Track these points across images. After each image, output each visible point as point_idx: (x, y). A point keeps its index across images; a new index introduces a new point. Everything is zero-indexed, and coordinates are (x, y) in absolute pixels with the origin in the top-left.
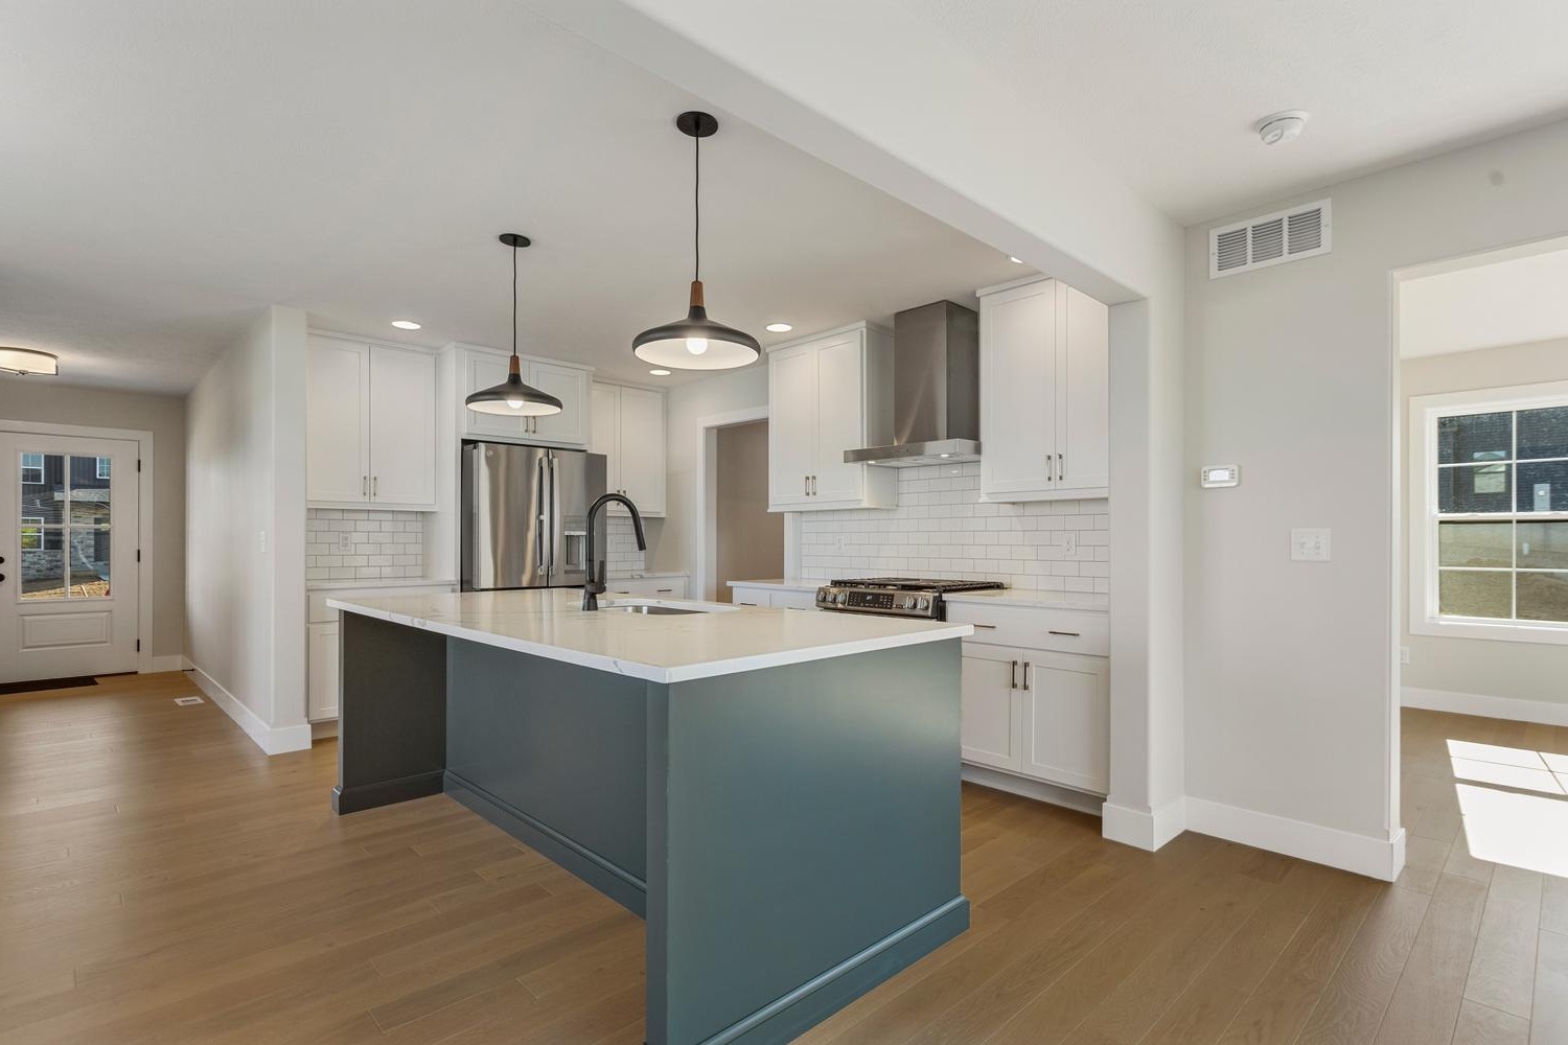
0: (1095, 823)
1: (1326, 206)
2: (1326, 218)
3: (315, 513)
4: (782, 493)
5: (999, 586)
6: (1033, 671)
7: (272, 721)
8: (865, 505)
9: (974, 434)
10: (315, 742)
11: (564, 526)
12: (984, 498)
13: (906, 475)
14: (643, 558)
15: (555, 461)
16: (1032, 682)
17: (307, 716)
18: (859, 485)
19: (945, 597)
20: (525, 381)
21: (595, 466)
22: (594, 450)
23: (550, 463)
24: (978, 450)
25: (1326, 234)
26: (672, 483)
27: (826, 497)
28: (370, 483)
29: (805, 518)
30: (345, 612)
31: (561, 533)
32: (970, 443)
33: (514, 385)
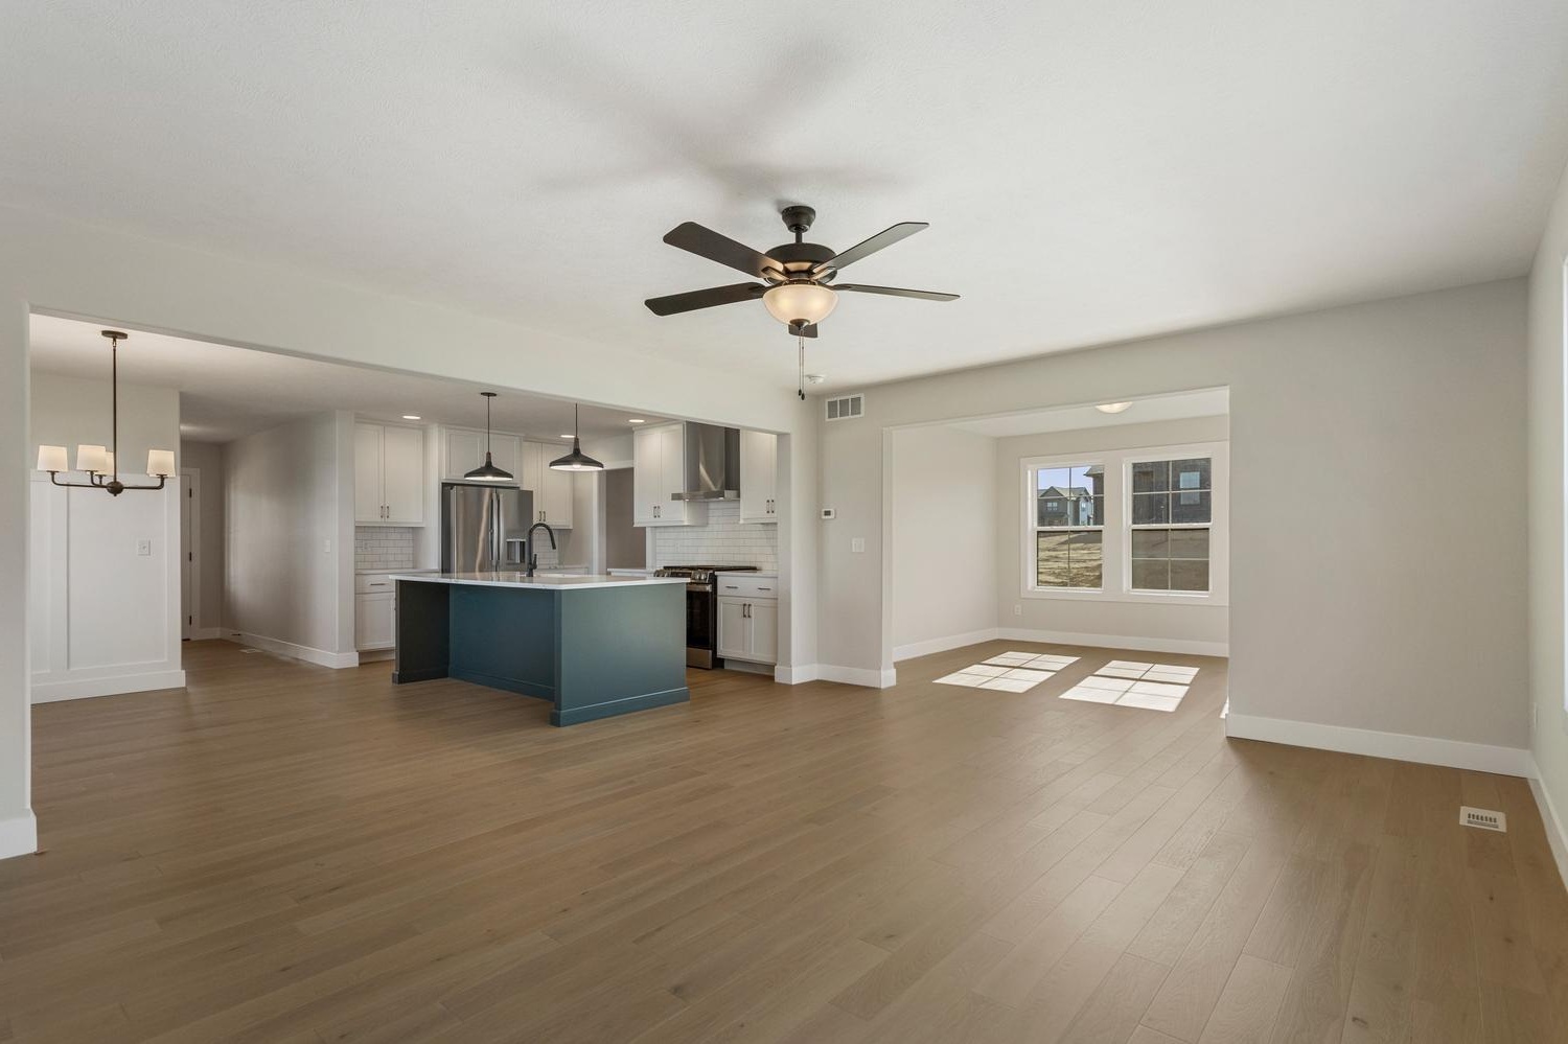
0: (772, 678)
1: (862, 396)
2: (862, 401)
3: (360, 529)
4: (641, 517)
5: (754, 569)
6: (752, 608)
7: (337, 649)
8: (686, 524)
9: (737, 488)
10: (360, 664)
11: (507, 536)
12: (742, 522)
13: (712, 506)
14: (557, 555)
15: (501, 496)
16: (753, 615)
17: (355, 646)
18: (682, 513)
19: (716, 573)
20: (494, 465)
21: (525, 499)
22: (525, 487)
23: (498, 497)
24: (739, 496)
25: (863, 408)
26: (577, 504)
27: (666, 518)
28: (385, 510)
29: (658, 530)
30: (401, 581)
31: (505, 539)
32: (735, 492)
33: (488, 468)
